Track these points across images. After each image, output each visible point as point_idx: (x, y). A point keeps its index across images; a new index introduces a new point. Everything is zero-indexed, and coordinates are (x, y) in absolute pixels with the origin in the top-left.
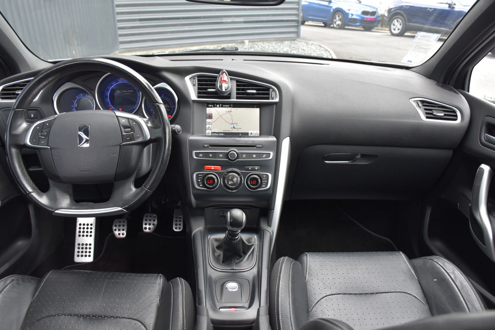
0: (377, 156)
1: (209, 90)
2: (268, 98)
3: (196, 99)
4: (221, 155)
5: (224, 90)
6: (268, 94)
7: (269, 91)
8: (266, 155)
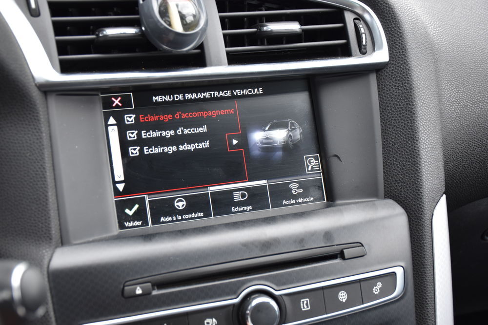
1: (110, 32)
2: (345, 52)
3: (54, 76)
5: (178, 27)
6: (342, 33)
7: (343, 20)
8: (379, 285)
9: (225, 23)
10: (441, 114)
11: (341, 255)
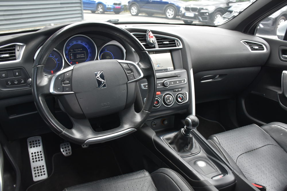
0: (226, 75)
2: (176, 46)
4: (159, 85)
6: (175, 43)
7: (175, 41)
8: (183, 81)
9: (158, 42)
10: (191, 56)
11: (177, 76)
